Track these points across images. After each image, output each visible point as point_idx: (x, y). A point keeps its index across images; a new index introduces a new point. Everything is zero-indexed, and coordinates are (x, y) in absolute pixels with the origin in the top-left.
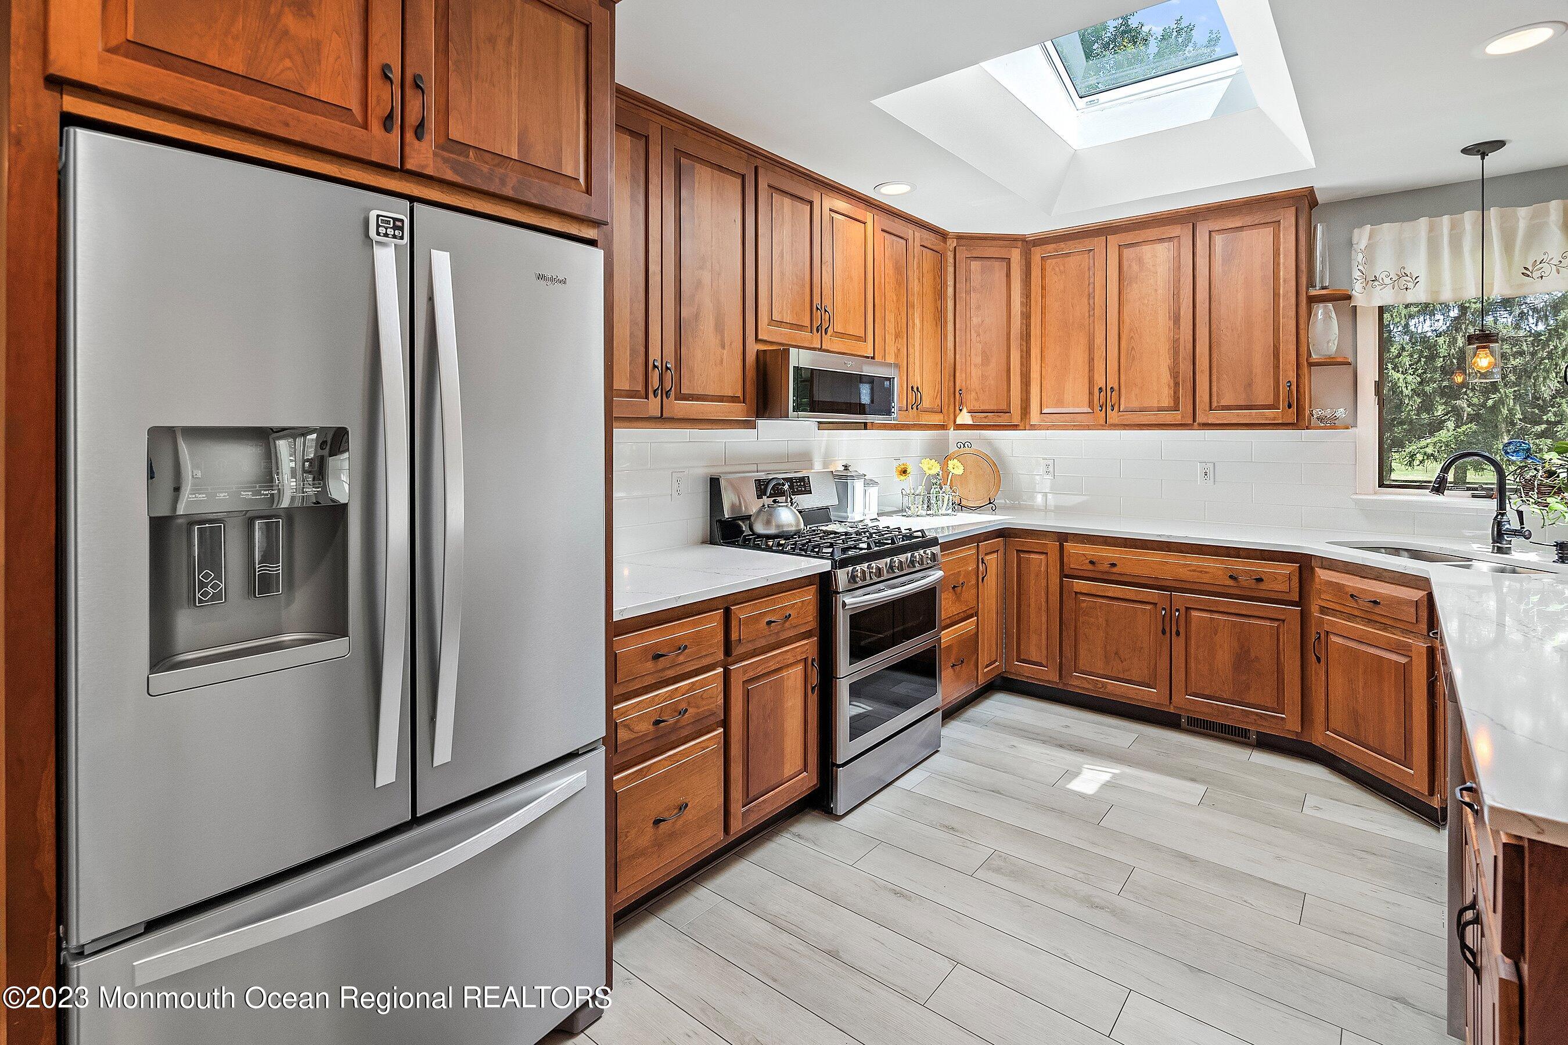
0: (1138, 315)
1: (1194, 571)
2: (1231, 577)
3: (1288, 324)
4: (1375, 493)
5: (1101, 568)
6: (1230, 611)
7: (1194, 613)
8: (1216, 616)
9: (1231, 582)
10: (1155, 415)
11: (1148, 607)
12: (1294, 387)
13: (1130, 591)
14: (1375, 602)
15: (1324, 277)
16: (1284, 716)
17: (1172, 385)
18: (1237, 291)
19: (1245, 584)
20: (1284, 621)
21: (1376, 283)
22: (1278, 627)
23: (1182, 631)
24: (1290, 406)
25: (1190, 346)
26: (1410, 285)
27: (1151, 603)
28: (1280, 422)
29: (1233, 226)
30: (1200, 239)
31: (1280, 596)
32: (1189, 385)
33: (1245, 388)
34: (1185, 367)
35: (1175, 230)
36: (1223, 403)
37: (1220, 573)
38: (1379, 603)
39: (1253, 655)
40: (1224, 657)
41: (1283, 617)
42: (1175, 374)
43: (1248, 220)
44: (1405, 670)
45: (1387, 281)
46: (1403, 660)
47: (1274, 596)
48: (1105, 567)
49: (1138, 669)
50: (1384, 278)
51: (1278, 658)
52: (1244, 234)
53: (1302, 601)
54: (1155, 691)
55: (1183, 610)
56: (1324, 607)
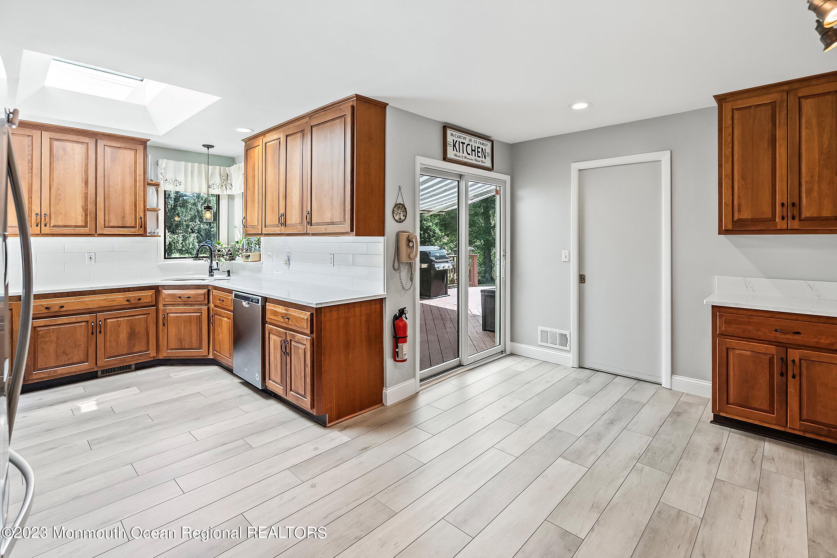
0: (63, 178)
1: (109, 301)
2: (127, 301)
3: (140, 193)
4: (164, 262)
5: (53, 310)
6: (127, 315)
7: (108, 321)
8: (119, 319)
9: (127, 303)
10: (74, 229)
11: (84, 324)
12: (143, 219)
13: (73, 319)
14: (189, 297)
15: (151, 176)
16: (149, 352)
17: (84, 214)
18: (118, 175)
19: (133, 302)
20: (149, 314)
21: (167, 181)
22: (147, 317)
23: (102, 330)
24: (141, 227)
25: (94, 197)
26: (178, 185)
27: (85, 321)
28: (137, 234)
29: (116, 146)
30: (99, 147)
31: (148, 304)
32: (93, 216)
33: (121, 219)
34: (91, 207)
35: (86, 140)
36: (111, 225)
37: (122, 299)
38: (190, 297)
39: (136, 332)
40: (124, 335)
41: (148, 312)
42: (85, 210)
43: (123, 145)
44: (200, 318)
45: (171, 182)
46: (199, 314)
47: (145, 305)
48: (57, 309)
49: (78, 355)
50: (170, 180)
51: (147, 329)
52: (121, 151)
53: (156, 305)
54: (88, 363)
55: (103, 320)
56: (165, 304)
